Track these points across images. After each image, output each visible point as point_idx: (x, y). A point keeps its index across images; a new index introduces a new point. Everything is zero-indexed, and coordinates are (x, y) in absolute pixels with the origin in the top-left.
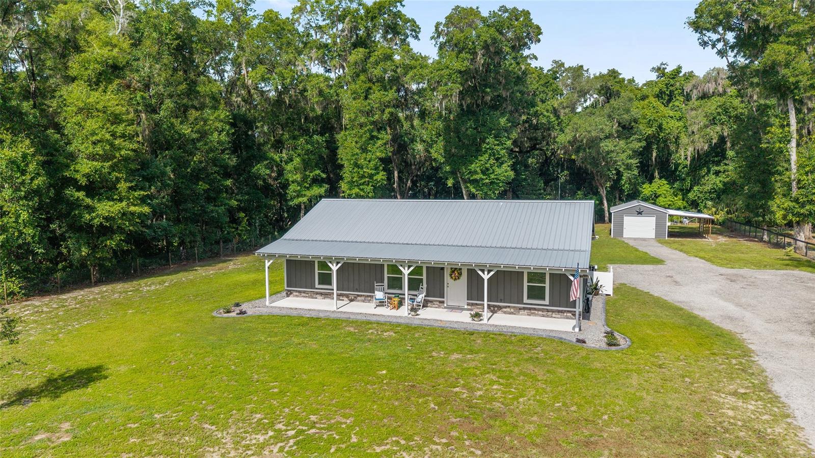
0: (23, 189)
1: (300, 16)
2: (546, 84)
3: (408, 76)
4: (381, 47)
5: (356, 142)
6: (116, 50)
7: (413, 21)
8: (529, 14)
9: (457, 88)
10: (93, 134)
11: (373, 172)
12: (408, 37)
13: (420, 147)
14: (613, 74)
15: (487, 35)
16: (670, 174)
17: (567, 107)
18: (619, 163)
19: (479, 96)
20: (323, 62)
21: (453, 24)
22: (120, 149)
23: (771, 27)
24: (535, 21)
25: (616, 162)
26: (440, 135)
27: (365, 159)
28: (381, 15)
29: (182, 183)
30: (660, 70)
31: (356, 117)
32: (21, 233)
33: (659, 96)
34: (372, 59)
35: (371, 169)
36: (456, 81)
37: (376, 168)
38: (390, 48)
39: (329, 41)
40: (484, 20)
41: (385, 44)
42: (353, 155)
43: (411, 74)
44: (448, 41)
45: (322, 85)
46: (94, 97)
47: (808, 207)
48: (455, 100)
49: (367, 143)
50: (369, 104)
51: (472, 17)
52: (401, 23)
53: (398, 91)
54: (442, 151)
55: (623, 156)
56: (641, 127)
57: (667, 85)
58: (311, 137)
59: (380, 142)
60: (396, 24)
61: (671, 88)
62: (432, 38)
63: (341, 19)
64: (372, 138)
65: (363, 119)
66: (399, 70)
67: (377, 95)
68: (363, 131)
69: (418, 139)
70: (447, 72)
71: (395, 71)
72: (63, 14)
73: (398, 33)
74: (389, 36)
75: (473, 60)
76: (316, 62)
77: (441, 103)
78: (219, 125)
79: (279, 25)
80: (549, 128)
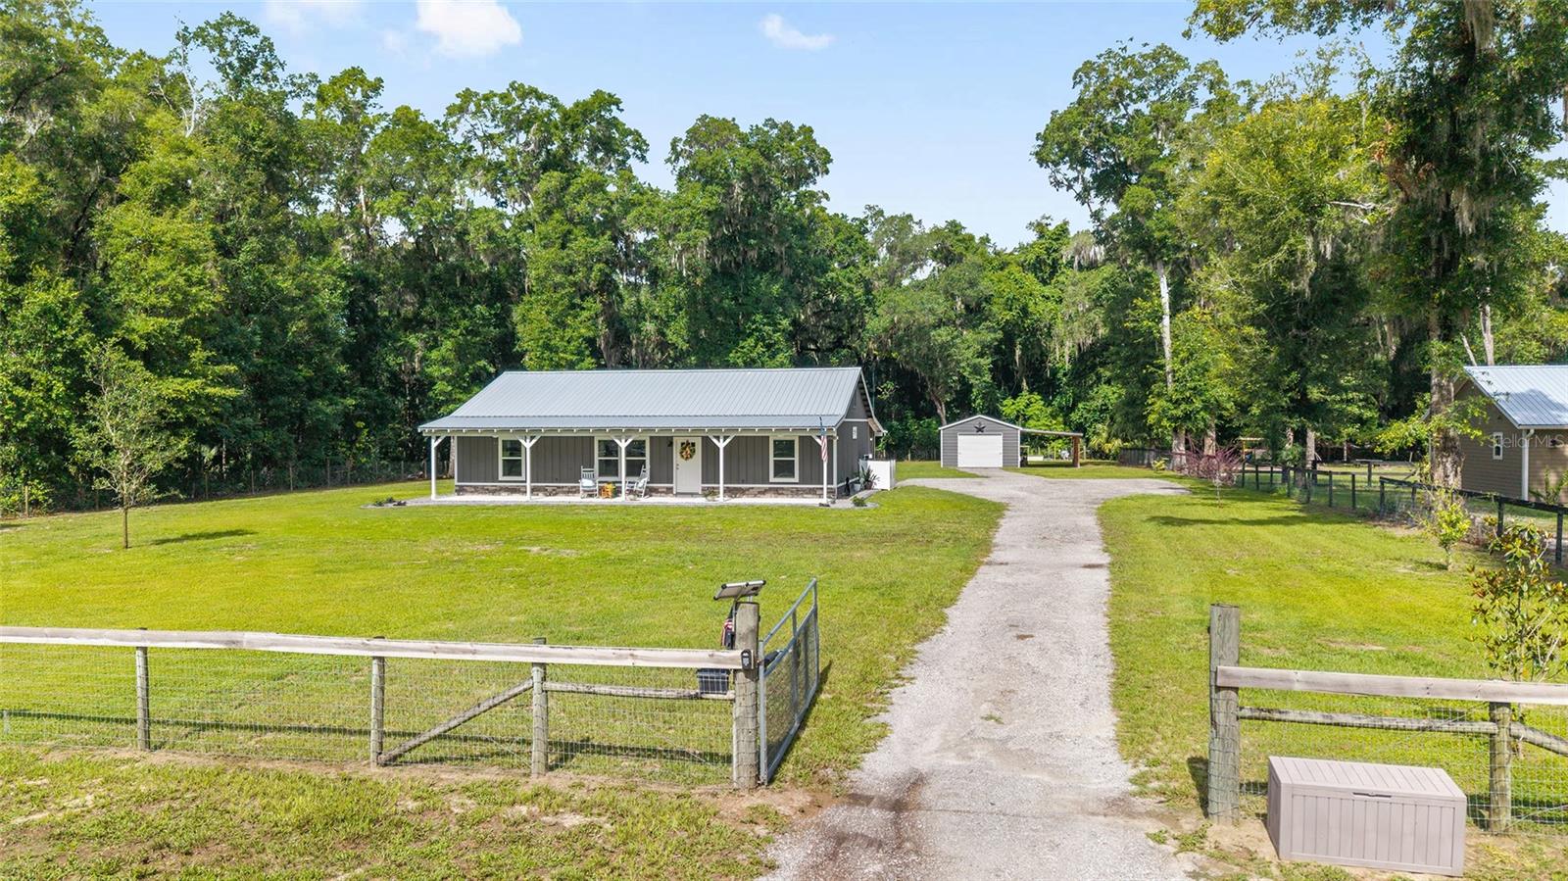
0: (60, 349)
1: (459, 120)
2: (848, 240)
3: (629, 217)
4: (588, 171)
5: (548, 313)
6: (192, 158)
7: (637, 134)
8: (812, 131)
9: (704, 236)
10: (158, 276)
11: (575, 358)
12: (628, 158)
13: (649, 327)
14: (954, 227)
15: (749, 159)
16: (1046, 387)
17: (883, 277)
18: (962, 365)
19: (738, 250)
20: (494, 191)
21: (698, 142)
22: (195, 302)
23: (1129, 163)
24: (821, 143)
25: (958, 362)
26: (681, 309)
27: (562, 338)
28: (586, 123)
29: (273, 364)
30: (1040, 228)
31: (548, 273)
32: (51, 415)
33: (1036, 267)
34: (572, 189)
35: (573, 354)
36: (702, 225)
37: (580, 353)
38: (602, 174)
39: (503, 158)
40: (743, 139)
41: (592, 166)
42: (543, 332)
43: (634, 213)
44: (693, 167)
45: (494, 224)
46: (161, 224)
47: (1182, 407)
48: (702, 253)
49: (564, 314)
50: (568, 255)
51: (726, 133)
52: (617, 136)
53: (615, 239)
54: (684, 332)
55: (969, 354)
56: (995, 309)
57: (1047, 249)
58: (471, 307)
59: (585, 314)
60: (610, 137)
61: (1054, 255)
62: (668, 160)
63: (525, 125)
64: (573, 306)
65: (558, 278)
66: (615, 208)
67: (581, 242)
68: (558, 296)
69: (647, 316)
70: (687, 211)
71: (609, 209)
72: (108, 103)
73: (614, 152)
74: (600, 155)
75: (728, 195)
76: (484, 190)
77: (680, 258)
78: (329, 279)
79: (424, 132)
80: (856, 310)
